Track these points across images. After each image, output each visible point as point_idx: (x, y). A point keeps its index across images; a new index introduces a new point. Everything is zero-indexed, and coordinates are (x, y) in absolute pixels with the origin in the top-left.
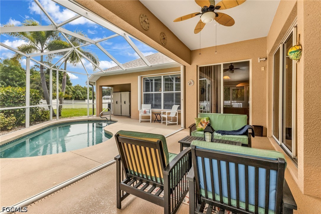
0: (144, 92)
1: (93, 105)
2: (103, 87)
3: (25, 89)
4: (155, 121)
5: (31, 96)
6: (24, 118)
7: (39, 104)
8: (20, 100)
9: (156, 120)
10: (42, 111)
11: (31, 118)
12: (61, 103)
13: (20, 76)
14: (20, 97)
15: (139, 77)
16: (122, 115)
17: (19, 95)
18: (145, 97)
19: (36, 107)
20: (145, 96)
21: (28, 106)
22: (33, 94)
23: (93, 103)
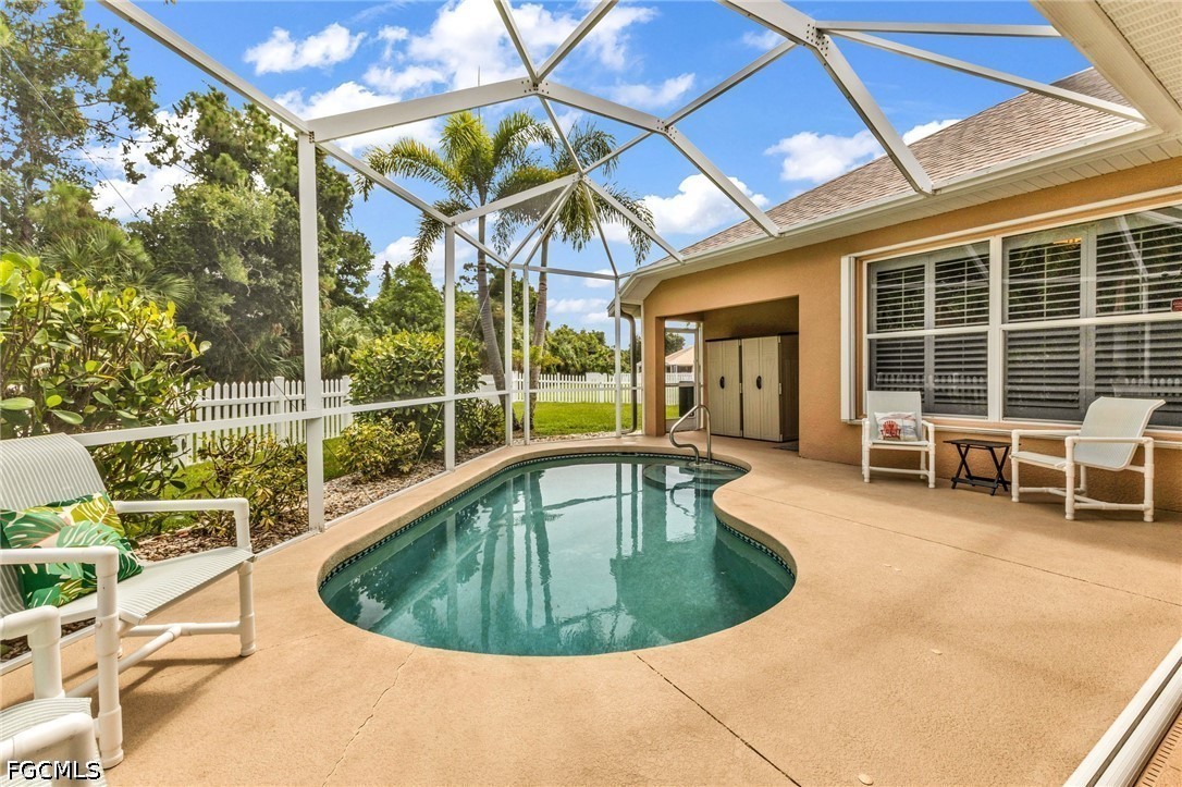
0: (868, 332)
1: (635, 392)
2: (668, 324)
3: (443, 338)
4: (955, 480)
5: (457, 363)
6: (440, 433)
7: (477, 387)
8: (430, 374)
9: (963, 474)
10: (486, 412)
11: (459, 436)
12: (533, 385)
13: (428, 308)
14: (430, 364)
15: (846, 262)
16: (747, 433)
17: (428, 358)
18: (875, 355)
19: (470, 400)
20: (875, 349)
21: (450, 396)
22: (463, 354)
23: (634, 384)
